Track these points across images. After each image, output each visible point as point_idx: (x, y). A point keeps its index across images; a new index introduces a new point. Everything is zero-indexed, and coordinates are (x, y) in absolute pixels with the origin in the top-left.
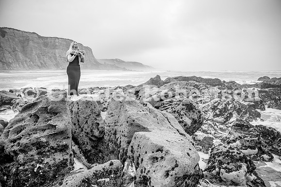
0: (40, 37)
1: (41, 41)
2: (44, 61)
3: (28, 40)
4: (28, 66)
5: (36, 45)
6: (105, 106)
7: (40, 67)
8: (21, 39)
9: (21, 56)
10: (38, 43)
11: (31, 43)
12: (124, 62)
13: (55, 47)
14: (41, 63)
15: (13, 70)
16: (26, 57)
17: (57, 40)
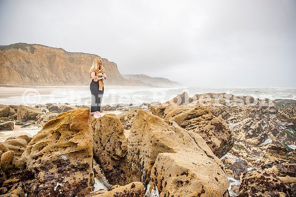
0: (66, 52)
1: (67, 56)
2: (69, 77)
3: (55, 56)
4: (54, 82)
5: (62, 61)
6: (129, 124)
7: (65, 83)
8: (49, 54)
9: (47, 71)
10: (64, 59)
11: (57, 59)
12: (149, 78)
13: (80, 63)
14: (67, 79)
15: (40, 85)
16: (52, 72)
17: (83, 56)
